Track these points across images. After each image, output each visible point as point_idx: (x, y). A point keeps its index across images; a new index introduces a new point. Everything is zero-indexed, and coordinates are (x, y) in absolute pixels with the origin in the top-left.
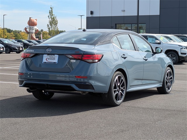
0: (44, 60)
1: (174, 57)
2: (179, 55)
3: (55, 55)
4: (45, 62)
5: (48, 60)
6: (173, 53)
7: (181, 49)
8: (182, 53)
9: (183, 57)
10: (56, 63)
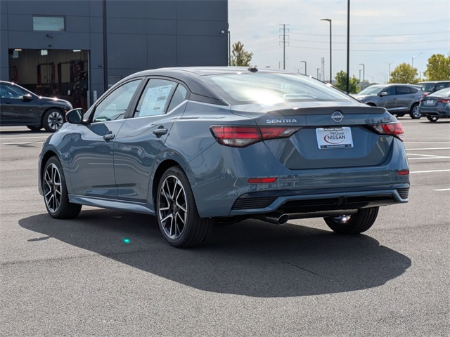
3: (343, 128)
5: (329, 140)
10: (350, 145)
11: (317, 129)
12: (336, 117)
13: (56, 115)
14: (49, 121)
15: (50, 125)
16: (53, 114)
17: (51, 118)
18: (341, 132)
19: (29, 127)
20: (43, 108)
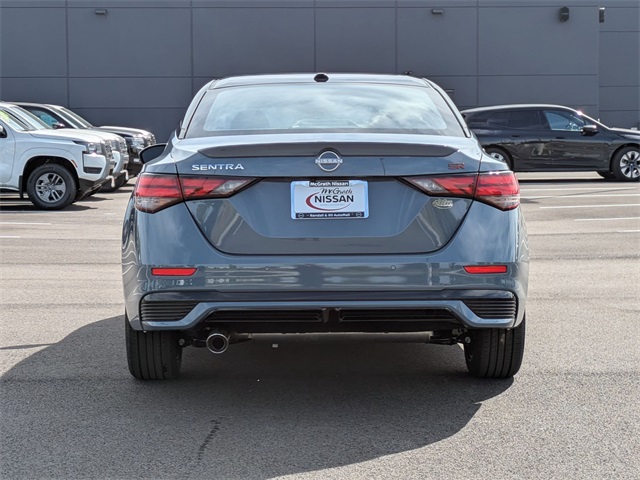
0: (299, 206)
1: (60, 182)
2: (80, 176)
3: (350, 182)
4: (306, 215)
5: (317, 204)
6: (55, 167)
7: (84, 152)
8: (87, 170)
9: (90, 183)
10: (363, 213)
11: (293, 183)
12: (325, 161)
13: (633, 156)
14: (622, 165)
15: (623, 170)
16: (630, 154)
17: (625, 161)
18: (346, 188)
19: (601, 173)
20: (613, 145)
